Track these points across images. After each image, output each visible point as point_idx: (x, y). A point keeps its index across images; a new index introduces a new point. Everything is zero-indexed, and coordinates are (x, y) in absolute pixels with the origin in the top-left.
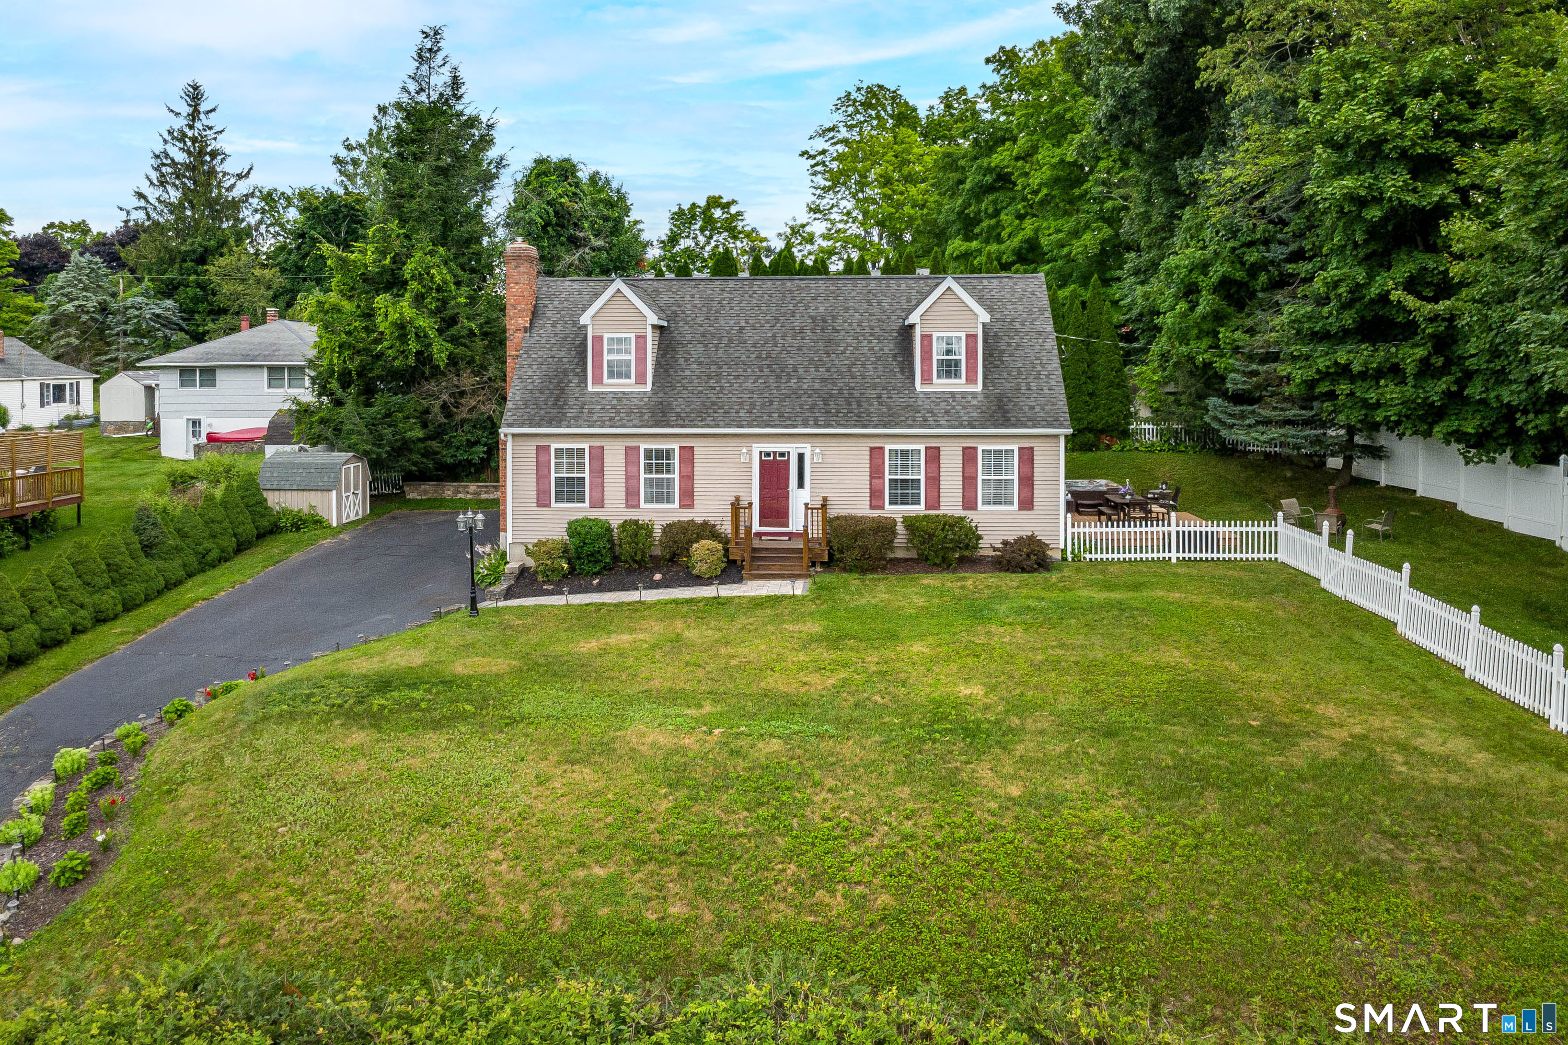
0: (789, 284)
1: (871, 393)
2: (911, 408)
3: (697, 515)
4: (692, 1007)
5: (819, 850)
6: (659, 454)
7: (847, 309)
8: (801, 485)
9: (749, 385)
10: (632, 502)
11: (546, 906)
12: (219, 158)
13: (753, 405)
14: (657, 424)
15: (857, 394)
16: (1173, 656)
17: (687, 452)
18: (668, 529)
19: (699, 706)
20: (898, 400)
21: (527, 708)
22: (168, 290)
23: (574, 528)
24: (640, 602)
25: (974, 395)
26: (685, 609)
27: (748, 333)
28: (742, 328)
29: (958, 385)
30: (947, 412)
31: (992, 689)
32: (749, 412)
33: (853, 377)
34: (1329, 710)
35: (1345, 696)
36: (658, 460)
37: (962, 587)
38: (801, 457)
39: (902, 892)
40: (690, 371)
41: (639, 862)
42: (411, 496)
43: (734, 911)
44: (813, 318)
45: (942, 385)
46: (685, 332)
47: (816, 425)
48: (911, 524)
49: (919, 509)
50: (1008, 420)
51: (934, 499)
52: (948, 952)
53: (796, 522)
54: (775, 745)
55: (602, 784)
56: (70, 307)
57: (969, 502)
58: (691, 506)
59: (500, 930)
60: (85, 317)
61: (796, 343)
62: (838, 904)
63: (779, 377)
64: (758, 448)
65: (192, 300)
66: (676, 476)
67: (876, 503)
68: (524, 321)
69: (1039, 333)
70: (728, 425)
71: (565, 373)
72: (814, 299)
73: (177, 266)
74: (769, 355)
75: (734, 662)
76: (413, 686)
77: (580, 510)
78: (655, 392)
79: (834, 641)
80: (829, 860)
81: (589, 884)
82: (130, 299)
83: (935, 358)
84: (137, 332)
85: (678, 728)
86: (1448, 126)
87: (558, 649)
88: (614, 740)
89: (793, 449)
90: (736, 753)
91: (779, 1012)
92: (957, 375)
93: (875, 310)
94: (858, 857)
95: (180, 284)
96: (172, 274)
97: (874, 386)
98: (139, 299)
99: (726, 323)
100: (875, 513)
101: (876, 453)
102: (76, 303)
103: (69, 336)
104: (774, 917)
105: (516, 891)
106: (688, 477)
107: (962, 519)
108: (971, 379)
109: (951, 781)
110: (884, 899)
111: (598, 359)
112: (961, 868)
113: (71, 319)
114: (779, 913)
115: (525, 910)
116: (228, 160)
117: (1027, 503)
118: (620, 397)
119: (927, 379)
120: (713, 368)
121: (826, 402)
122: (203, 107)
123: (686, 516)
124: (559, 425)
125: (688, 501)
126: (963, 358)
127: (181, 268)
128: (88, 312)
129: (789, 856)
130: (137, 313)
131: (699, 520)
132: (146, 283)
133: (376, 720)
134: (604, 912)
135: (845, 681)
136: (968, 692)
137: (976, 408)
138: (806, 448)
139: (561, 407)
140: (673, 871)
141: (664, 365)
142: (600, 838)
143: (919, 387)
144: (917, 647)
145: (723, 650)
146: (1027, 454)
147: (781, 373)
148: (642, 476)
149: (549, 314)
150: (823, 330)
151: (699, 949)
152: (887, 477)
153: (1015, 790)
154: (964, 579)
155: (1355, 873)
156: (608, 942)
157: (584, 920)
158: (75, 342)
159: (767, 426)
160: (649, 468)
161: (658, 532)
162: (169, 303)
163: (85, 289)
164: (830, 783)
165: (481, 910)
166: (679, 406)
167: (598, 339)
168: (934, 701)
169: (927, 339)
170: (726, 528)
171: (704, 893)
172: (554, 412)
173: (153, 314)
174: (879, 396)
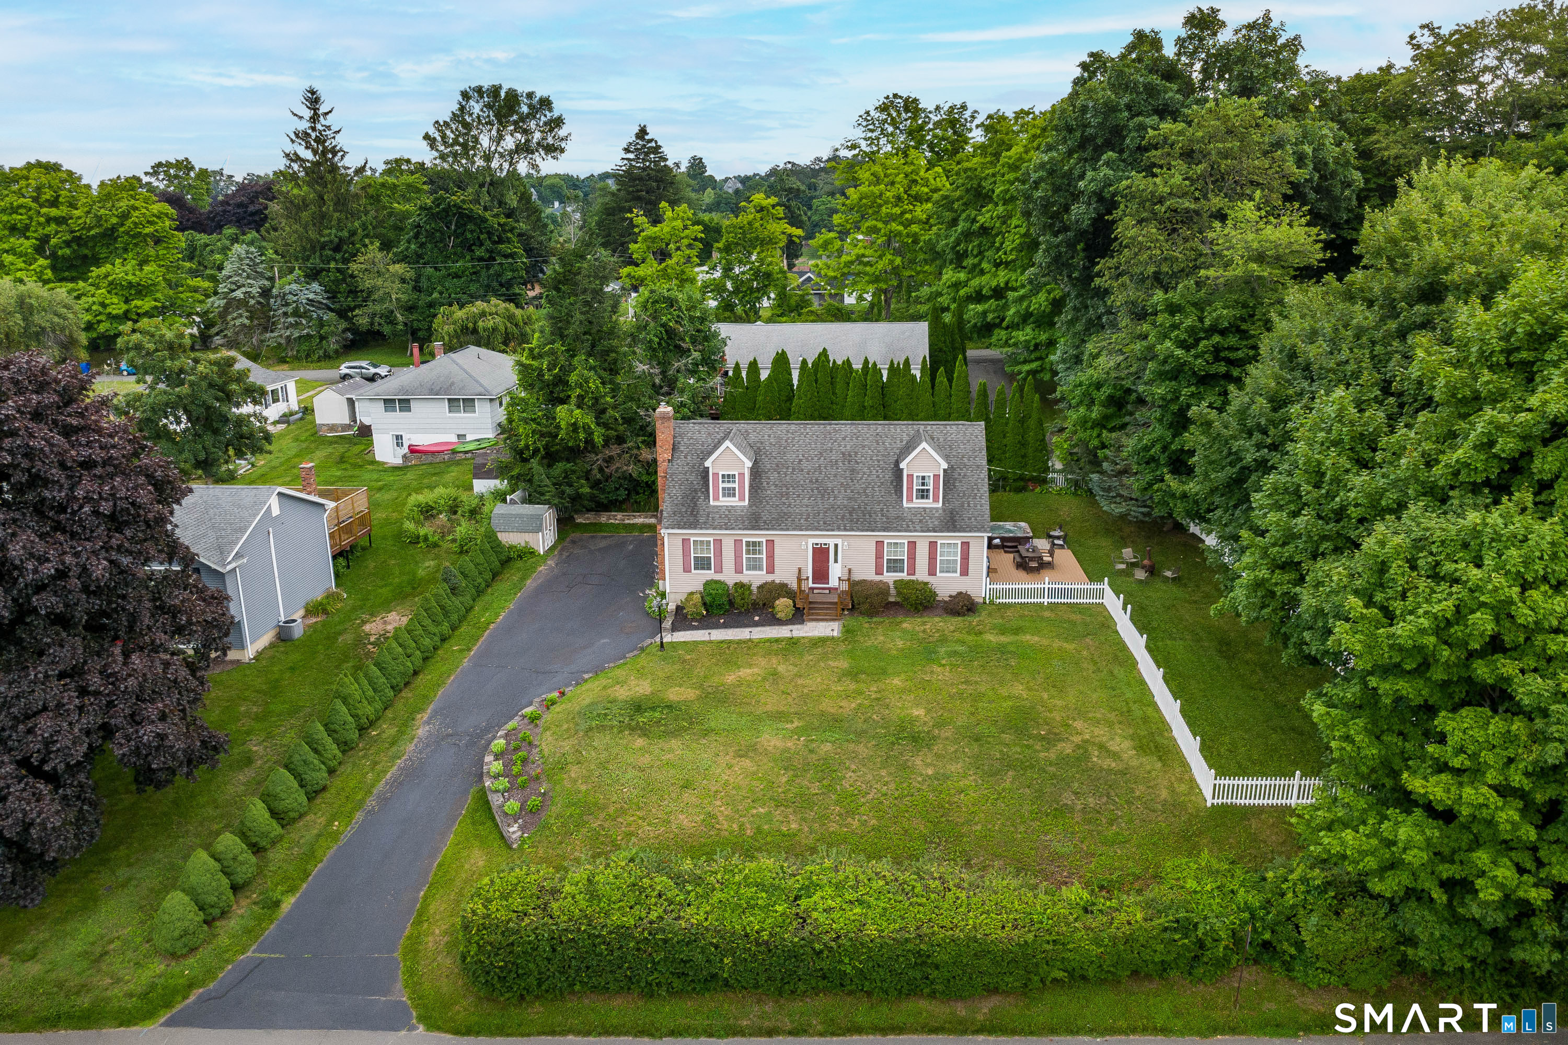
0: (828, 427)
1: (877, 508)
2: (900, 518)
3: (778, 577)
4: (807, 867)
5: (849, 800)
6: (754, 543)
7: (864, 447)
8: (836, 561)
9: (805, 501)
10: (739, 570)
11: (743, 825)
12: (340, 154)
13: (808, 515)
14: (753, 528)
15: (868, 508)
16: (1019, 689)
17: (770, 543)
18: (761, 587)
19: (792, 722)
20: (893, 513)
21: (713, 724)
22: (313, 275)
23: (707, 584)
24: (750, 640)
25: (937, 509)
26: (775, 646)
27: (805, 464)
28: (800, 461)
29: (928, 503)
30: (921, 521)
31: (928, 711)
32: (806, 520)
33: (867, 496)
34: (1078, 724)
35: (1090, 715)
36: (753, 547)
37: (924, 631)
38: (836, 546)
39: (880, 819)
40: (771, 491)
41: (777, 806)
42: (579, 521)
43: (816, 826)
44: (843, 454)
45: (918, 503)
46: (767, 464)
47: (845, 530)
48: (898, 583)
49: (904, 576)
50: (955, 527)
51: (912, 571)
52: (896, 842)
53: (833, 582)
54: (828, 747)
55: (755, 768)
56: (239, 294)
57: (932, 572)
58: (773, 572)
59: (727, 834)
60: (252, 302)
61: (833, 471)
62: (856, 824)
63: (823, 496)
64: (812, 541)
65: (333, 281)
66: (764, 556)
67: (879, 572)
68: (668, 456)
69: (978, 466)
70: (794, 529)
71: (696, 491)
72: (844, 439)
73: (318, 254)
74: (817, 480)
75: (806, 691)
76: (653, 709)
77: (710, 575)
78: (750, 506)
79: (853, 674)
80: (852, 805)
81: (758, 816)
82: (287, 287)
83: (915, 488)
84: (296, 313)
85: (784, 737)
86: (1222, 355)
87: (715, 680)
88: (756, 743)
89: (831, 542)
90: (811, 751)
91: (836, 870)
92: (927, 497)
93: (881, 448)
94: (864, 804)
95: (323, 270)
96: (315, 261)
97: (879, 503)
98: (294, 287)
99: (791, 457)
100: (878, 578)
101: (879, 544)
102: (243, 290)
103: (241, 316)
104: (831, 829)
105: (730, 819)
106: (771, 557)
107: (926, 584)
108: (936, 500)
109: (904, 767)
110: (874, 822)
111: (716, 486)
112: (903, 808)
113: (242, 303)
114: (833, 827)
115: (735, 827)
116: (347, 157)
117: (965, 572)
118: (730, 509)
119: (910, 500)
120: (784, 489)
121: (851, 513)
122: (323, 109)
123: (770, 578)
124: (695, 528)
125: (771, 570)
126: (931, 488)
127: (321, 255)
128: (253, 298)
129: (838, 802)
130: (295, 298)
131: (777, 581)
132: (297, 272)
133: (644, 731)
134: (766, 827)
135: (860, 705)
136: (917, 713)
137: (939, 518)
138: (839, 541)
139: (695, 516)
140: (791, 810)
141: (756, 487)
142: (760, 795)
143: (905, 504)
144: (896, 681)
145: (799, 682)
146: (966, 545)
147: (824, 493)
148: (745, 556)
149: (682, 448)
150: (849, 462)
151: (804, 842)
152: (885, 558)
153: (930, 772)
154: (924, 623)
155: (1056, 809)
156: (769, 839)
157: (759, 830)
158: (247, 322)
159: (817, 529)
160: (748, 552)
161: (754, 588)
162: (315, 286)
163: (248, 277)
164: (853, 767)
165: (718, 826)
166: (765, 516)
167: (716, 475)
168: (900, 719)
169: (910, 477)
170: (794, 586)
171: (804, 819)
172: (692, 519)
173: (308, 299)
174: (882, 510)
